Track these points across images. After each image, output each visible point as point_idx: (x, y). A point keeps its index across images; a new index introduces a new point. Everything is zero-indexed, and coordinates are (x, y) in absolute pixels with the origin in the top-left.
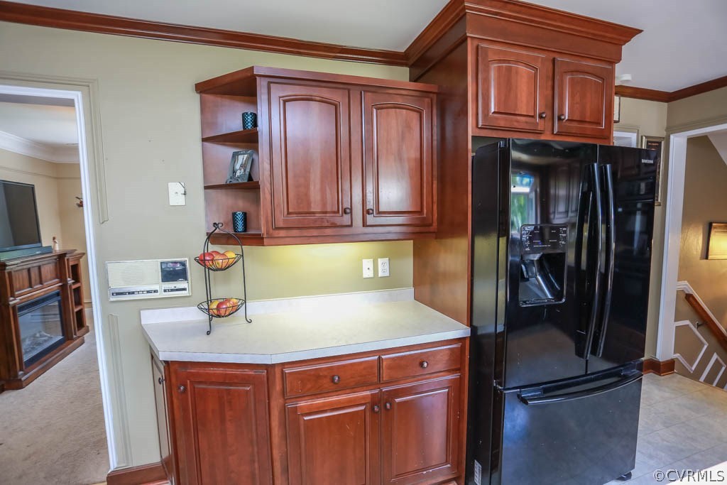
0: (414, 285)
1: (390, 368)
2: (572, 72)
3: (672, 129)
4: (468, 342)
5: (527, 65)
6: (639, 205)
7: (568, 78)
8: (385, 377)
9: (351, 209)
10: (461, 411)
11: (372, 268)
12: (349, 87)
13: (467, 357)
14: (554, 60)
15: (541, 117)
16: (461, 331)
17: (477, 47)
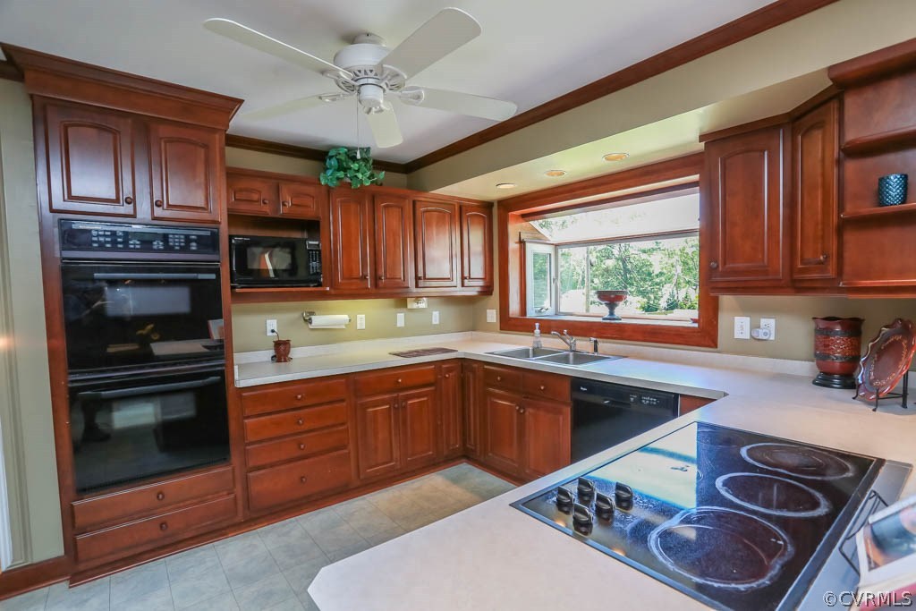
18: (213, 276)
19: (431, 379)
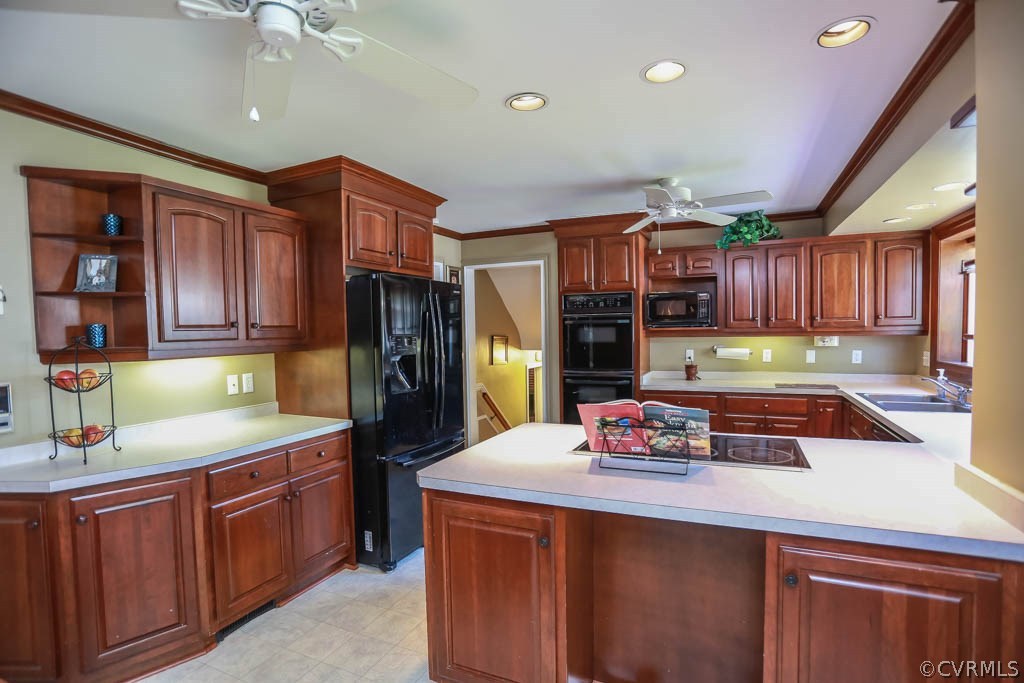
0: (278, 399)
1: (296, 460)
2: (408, 222)
3: (466, 262)
4: (350, 434)
5: (381, 214)
6: (451, 322)
7: (406, 226)
8: (293, 466)
9: (237, 322)
10: (350, 496)
11: (237, 384)
12: (235, 208)
13: (350, 446)
14: (397, 212)
15: (390, 253)
16: (344, 424)
17: (348, 197)
18: (628, 321)
19: (804, 409)
